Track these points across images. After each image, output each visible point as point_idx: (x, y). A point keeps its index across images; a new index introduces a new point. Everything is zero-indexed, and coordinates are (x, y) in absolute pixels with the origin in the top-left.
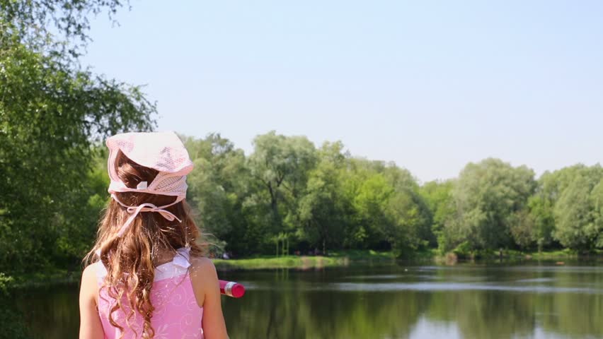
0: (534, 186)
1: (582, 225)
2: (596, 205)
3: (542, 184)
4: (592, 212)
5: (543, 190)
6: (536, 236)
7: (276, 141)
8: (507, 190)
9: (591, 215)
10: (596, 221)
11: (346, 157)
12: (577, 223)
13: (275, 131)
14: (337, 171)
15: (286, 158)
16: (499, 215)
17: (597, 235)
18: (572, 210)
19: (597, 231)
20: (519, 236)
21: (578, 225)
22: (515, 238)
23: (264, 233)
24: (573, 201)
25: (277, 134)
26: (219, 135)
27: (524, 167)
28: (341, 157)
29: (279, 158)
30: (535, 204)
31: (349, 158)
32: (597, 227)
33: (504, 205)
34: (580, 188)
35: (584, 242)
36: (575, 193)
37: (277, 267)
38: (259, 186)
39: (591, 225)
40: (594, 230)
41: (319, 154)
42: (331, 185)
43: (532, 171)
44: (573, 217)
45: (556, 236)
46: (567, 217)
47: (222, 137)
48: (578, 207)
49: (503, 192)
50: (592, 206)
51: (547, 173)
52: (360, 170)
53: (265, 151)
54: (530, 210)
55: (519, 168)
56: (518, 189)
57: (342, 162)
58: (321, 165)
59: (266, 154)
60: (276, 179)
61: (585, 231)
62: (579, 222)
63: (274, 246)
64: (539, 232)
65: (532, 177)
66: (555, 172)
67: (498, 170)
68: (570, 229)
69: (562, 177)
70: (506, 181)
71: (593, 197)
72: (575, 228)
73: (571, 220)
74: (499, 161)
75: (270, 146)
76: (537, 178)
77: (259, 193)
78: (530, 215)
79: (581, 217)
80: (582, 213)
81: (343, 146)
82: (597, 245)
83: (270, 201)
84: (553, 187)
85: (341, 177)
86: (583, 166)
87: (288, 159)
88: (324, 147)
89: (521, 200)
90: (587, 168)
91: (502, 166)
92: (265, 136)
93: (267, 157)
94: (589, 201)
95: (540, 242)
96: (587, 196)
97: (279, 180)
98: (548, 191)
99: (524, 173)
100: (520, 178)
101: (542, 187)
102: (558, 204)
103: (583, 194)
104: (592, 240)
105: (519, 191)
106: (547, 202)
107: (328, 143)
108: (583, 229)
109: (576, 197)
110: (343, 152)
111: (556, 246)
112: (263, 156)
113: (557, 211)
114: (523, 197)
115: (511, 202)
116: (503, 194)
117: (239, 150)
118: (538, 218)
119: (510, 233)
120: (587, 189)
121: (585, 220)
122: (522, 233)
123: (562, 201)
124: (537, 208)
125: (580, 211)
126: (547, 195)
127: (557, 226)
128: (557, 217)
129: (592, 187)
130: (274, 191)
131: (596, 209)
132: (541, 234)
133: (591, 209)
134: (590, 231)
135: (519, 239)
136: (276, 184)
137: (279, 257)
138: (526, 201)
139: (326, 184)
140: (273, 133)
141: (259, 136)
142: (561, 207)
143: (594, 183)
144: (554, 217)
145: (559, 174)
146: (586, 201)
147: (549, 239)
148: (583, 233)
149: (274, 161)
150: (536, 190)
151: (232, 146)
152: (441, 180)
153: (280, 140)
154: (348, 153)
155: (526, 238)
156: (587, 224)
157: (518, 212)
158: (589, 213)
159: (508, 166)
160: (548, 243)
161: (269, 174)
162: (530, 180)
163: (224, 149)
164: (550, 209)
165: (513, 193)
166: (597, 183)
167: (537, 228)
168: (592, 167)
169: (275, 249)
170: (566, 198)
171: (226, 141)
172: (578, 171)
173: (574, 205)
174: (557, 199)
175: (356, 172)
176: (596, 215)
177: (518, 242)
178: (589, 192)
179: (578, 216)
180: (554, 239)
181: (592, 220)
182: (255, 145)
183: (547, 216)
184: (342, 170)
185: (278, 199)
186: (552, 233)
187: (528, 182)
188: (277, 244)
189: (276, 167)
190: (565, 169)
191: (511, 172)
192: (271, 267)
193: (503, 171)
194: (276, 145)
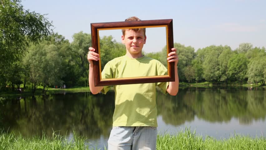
0: (194, 55)
1: (214, 71)
2: (220, 63)
3: (197, 54)
4: (219, 66)
5: (198, 57)
6: (195, 76)
7: (83, 36)
8: (183, 57)
9: (218, 67)
10: (220, 70)
11: (114, 43)
12: (212, 71)
13: (82, 32)
14: (110, 49)
15: (88, 43)
16: (180, 68)
17: (221, 76)
18: (210, 65)
19: (221, 74)
20: (188, 77)
21: (212, 72)
22: (186, 77)
23: (79, 77)
24: (210, 61)
25: (84, 33)
26: (57, 34)
27: (190, 47)
28: (112, 43)
29: (85, 43)
30: (194, 63)
31: (115, 43)
32: (220, 73)
33: (182, 64)
34: (214, 56)
35: (215, 79)
36: (211, 58)
37: (85, 91)
38: (76, 56)
39: (218, 72)
40: (220, 74)
41: (102, 42)
42: (108, 56)
43: (193, 48)
44: (211, 69)
45: (204, 76)
46: (208, 68)
47: (59, 34)
48: (213, 63)
49: (181, 58)
50: (219, 63)
51: (199, 49)
52: (120, 49)
53: (79, 40)
54: (193, 65)
55: (188, 47)
56: (187, 56)
57: (112, 45)
58: (103, 47)
59: (79, 42)
60: (84, 53)
61: (216, 74)
62: (213, 70)
63: (84, 82)
64: (196, 75)
65: (193, 51)
66: (203, 49)
67: (179, 48)
68: (209, 74)
69: (206, 51)
70: (182, 53)
71: (219, 60)
72: (212, 73)
73: (210, 70)
74: (179, 44)
75: (81, 38)
76: (195, 51)
77: (76, 59)
78: (193, 67)
79: (214, 68)
80: (214, 67)
81: (112, 38)
82: (221, 80)
83: (81, 63)
84: (202, 56)
85: (112, 52)
86: (214, 47)
87: (88, 44)
88: (104, 39)
89: (189, 61)
90: (216, 47)
91: (180, 46)
92: (78, 34)
93: (79, 43)
94: (217, 61)
95: (196, 79)
96: (217, 59)
97: (85, 53)
98: (200, 58)
99: (190, 49)
100: (188, 52)
101: (198, 56)
102: (204, 63)
103: (215, 58)
104: (218, 78)
105: (187, 58)
106: (200, 62)
107: (106, 37)
108: (215, 73)
109: (212, 60)
110: (113, 40)
111: (204, 80)
112: (78, 43)
113: (204, 66)
114: (189, 60)
115: (184, 62)
116: (181, 59)
117: (66, 40)
118: (196, 69)
119: (184, 76)
120: (217, 56)
121: (216, 69)
122: (189, 75)
123: (206, 61)
124: (196, 64)
125: (214, 66)
126: (200, 59)
127: (204, 72)
128: (204, 69)
129: (219, 55)
130: (83, 58)
131: (220, 65)
132: (197, 76)
133: (218, 65)
134: (218, 74)
135: (188, 78)
136: (84, 55)
137: (86, 87)
138: (191, 61)
139: (105, 55)
140: (81, 32)
141: (75, 34)
142: (206, 64)
143: (219, 53)
144: (203, 68)
145: (205, 50)
146: (216, 61)
147: (201, 78)
148: (215, 75)
149: (82, 45)
150: (195, 57)
151: (64, 38)
152: (154, 53)
153: (85, 36)
154: (115, 41)
155: (191, 78)
156: (217, 71)
157: (187, 66)
158: (217, 67)
159: (183, 47)
160: (201, 79)
161: (81, 51)
162: (192, 52)
163: (60, 40)
164: (201, 65)
165: (185, 58)
166: (221, 53)
167: (196, 73)
168: (218, 46)
169: (84, 83)
170: (208, 60)
171: (61, 36)
172: (213, 49)
173: (211, 63)
174: (204, 61)
175: (119, 49)
176: (220, 67)
177: (188, 79)
178: (217, 58)
179: (213, 68)
180: (203, 78)
181: (219, 69)
182: (74, 38)
183: (200, 68)
184: (112, 49)
185: (85, 62)
186: (202, 75)
187: (191, 53)
188: (85, 81)
189: (84, 48)
190: (208, 47)
191: (185, 50)
192: (83, 91)
193: (181, 49)
194: (83, 38)
